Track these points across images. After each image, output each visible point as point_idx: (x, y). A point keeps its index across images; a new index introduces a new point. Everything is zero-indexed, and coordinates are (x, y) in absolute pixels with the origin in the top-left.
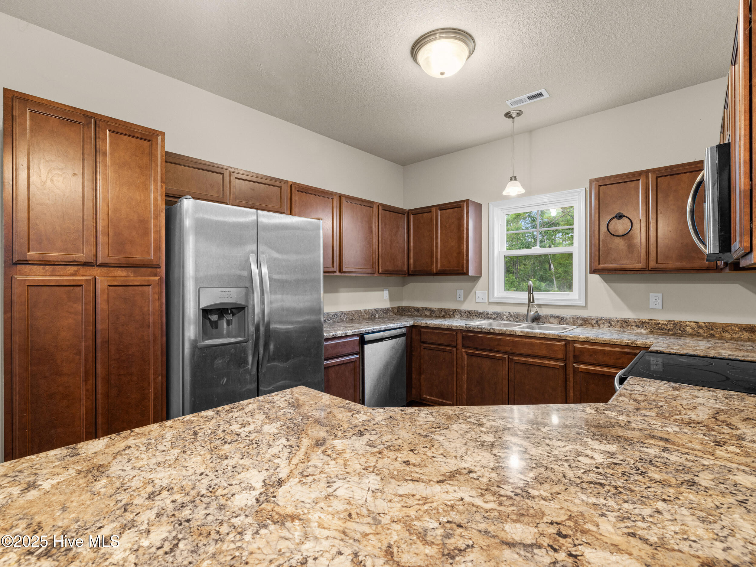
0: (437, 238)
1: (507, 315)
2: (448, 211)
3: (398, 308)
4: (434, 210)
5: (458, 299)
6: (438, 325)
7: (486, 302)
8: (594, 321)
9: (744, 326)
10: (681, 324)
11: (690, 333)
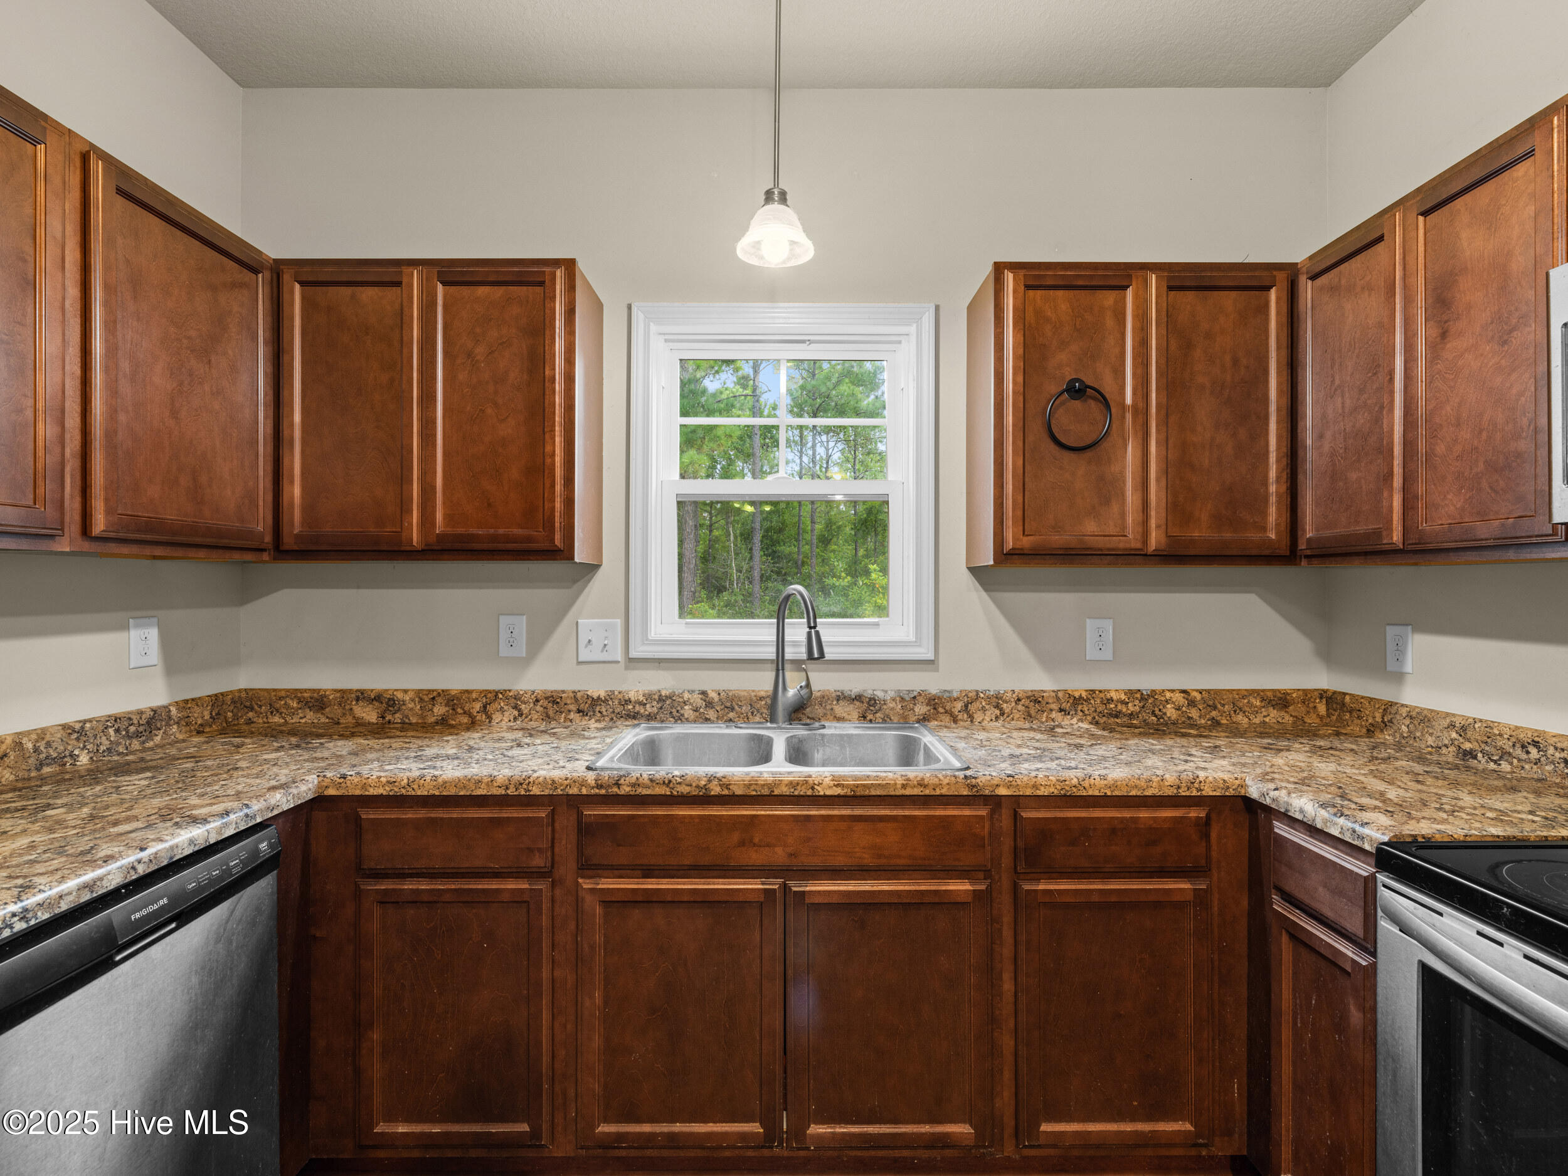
0: (428, 397)
1: (697, 700)
2: (482, 291)
3: (217, 700)
4: (416, 277)
5: (504, 651)
6: (457, 783)
7: (619, 656)
8: (959, 705)
9: (1269, 694)
10: (1156, 697)
11: (1173, 719)
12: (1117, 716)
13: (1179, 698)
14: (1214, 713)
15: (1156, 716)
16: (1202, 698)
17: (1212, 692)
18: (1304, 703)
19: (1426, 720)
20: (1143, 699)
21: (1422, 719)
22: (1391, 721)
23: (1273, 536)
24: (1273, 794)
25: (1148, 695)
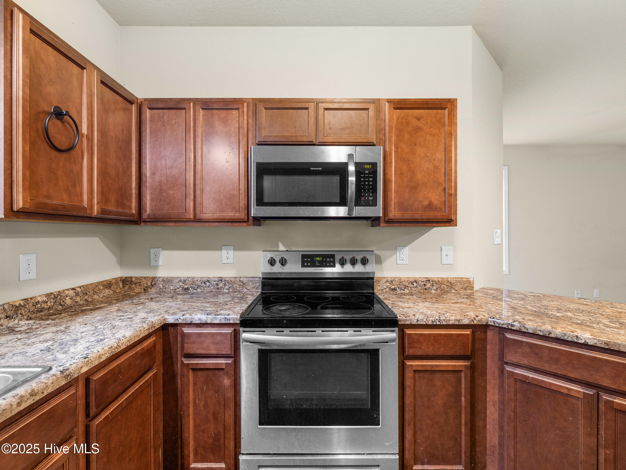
9: (105, 283)
10: (61, 295)
11: (69, 305)
12: (41, 311)
13: (71, 293)
14: (86, 297)
15: (61, 306)
16: (81, 290)
17: (85, 287)
18: (116, 284)
19: (170, 281)
20: (55, 297)
21: (168, 281)
22: (155, 284)
23: (134, 212)
24: (182, 318)
25: (57, 295)
